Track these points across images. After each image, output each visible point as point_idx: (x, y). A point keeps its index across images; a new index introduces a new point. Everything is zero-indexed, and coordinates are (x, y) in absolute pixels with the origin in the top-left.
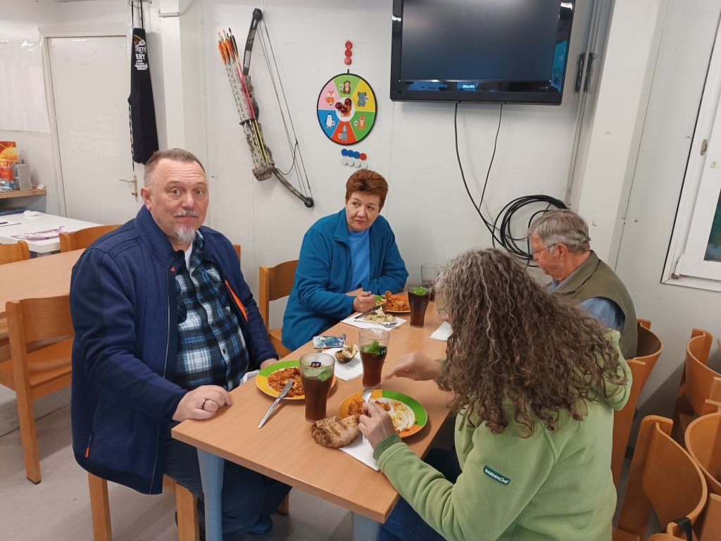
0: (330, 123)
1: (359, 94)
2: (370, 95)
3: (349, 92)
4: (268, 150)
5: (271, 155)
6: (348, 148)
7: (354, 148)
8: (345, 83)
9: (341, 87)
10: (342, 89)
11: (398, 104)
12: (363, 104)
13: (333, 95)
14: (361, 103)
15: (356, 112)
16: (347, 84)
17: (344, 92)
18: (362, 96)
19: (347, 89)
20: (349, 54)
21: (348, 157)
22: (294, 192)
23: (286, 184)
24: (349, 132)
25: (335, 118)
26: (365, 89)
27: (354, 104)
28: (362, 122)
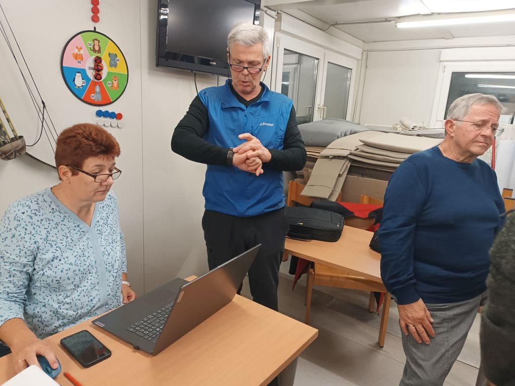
1: (109, 54)
2: (120, 57)
3: (99, 51)
6: (103, 109)
7: (109, 108)
8: (93, 40)
9: (90, 45)
10: (92, 47)
12: (115, 66)
13: (82, 52)
14: (113, 64)
15: (109, 73)
16: (96, 42)
17: (94, 50)
18: (113, 57)
19: (97, 48)
20: (95, 11)
21: (102, 118)
24: (103, 92)
25: (85, 77)
26: (115, 51)
27: (105, 64)
28: (115, 83)
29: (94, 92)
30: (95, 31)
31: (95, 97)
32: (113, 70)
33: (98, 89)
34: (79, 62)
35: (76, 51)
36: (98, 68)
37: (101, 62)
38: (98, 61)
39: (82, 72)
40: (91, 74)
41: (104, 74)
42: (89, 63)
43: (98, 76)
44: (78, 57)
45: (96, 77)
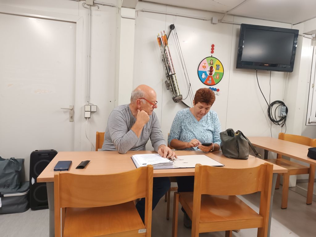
0: (203, 76)
1: (216, 65)
3: (212, 64)
6: (212, 87)
7: (214, 87)
10: (210, 63)
12: (218, 69)
15: (215, 73)
16: (212, 61)
17: (211, 64)
18: (218, 66)
20: (213, 49)
24: (212, 80)
25: (206, 74)
26: (219, 63)
27: (214, 69)
28: (218, 76)
29: (209, 80)
30: (212, 57)
31: (208, 82)
32: (217, 71)
33: (210, 79)
34: (204, 69)
35: (204, 65)
36: (211, 71)
37: (213, 68)
38: (211, 68)
39: (205, 72)
40: (208, 73)
41: (213, 73)
42: (208, 69)
43: (211, 74)
44: (204, 67)
45: (210, 74)
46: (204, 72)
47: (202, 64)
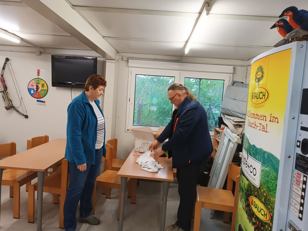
0: (32, 92)
2: (45, 84)
4: (11, 100)
5: (12, 102)
6: (39, 99)
7: (41, 100)
9: (36, 82)
11: (55, 88)
12: (43, 87)
13: (33, 84)
15: (41, 89)
17: (37, 83)
18: (43, 85)
19: (38, 83)
20: (38, 73)
21: (39, 102)
22: (21, 113)
23: (18, 111)
24: (39, 95)
25: (34, 91)
26: (44, 83)
27: (40, 87)
28: (43, 92)
30: (38, 78)
31: (36, 96)
32: (43, 88)
33: (37, 94)
35: (32, 84)
36: (37, 87)
40: (35, 89)
43: (37, 91)
46: (32, 89)
47: (31, 84)
